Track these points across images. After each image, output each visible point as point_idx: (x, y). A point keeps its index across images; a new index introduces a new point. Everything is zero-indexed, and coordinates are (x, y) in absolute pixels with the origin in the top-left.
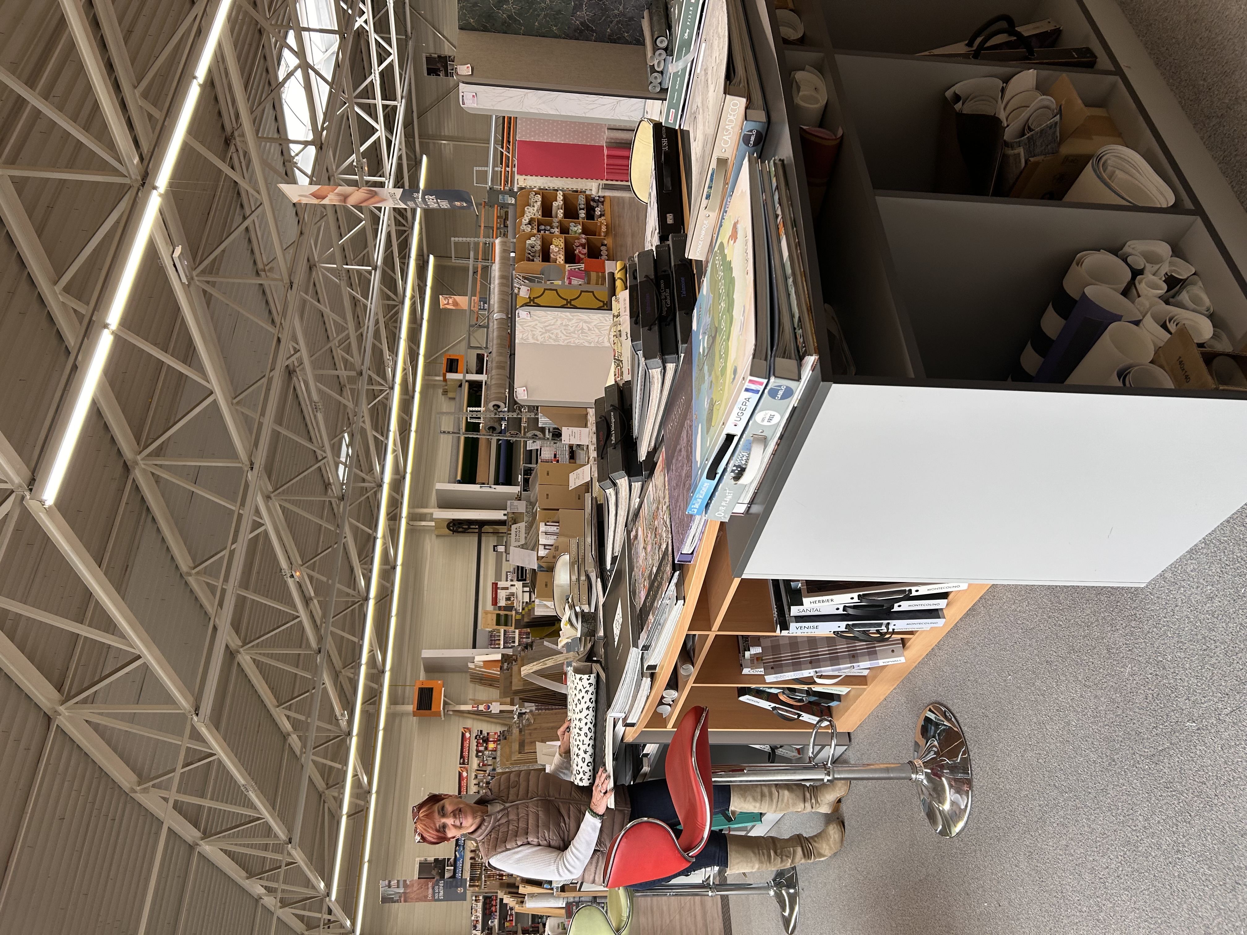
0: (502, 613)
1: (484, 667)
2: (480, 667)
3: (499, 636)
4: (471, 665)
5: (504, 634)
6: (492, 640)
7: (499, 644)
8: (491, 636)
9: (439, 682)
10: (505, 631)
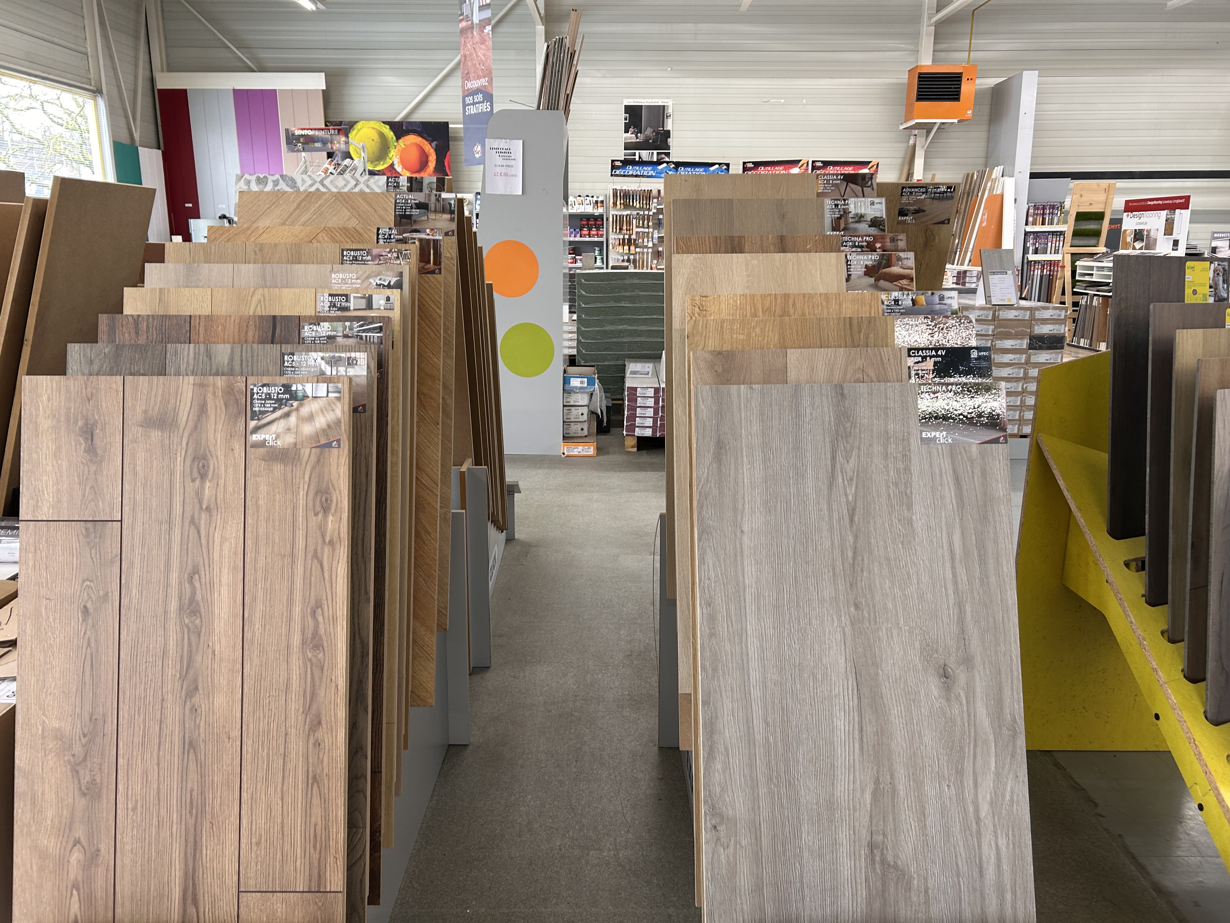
0: (1105, 225)
1: (992, 197)
2: (992, 189)
3: (1051, 223)
4: (997, 171)
5: (1053, 233)
6: (1044, 208)
7: (1034, 223)
8: (1053, 207)
9: (970, 112)
10: (1062, 233)
